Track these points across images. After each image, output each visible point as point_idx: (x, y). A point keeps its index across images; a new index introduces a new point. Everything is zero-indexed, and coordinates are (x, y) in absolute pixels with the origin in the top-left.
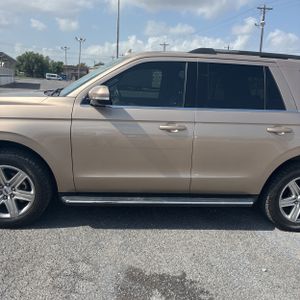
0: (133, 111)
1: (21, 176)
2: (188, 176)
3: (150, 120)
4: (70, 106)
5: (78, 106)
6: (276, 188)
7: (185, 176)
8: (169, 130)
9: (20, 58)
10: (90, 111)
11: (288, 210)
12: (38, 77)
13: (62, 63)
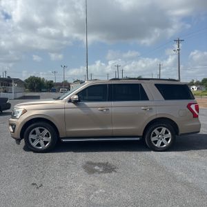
0: (88, 104)
1: (46, 131)
2: (111, 128)
3: (95, 107)
4: (63, 103)
5: (67, 103)
6: (149, 132)
7: (110, 128)
8: (102, 110)
9: (26, 81)
10: (72, 105)
11: (156, 142)
12: (37, 91)
13: (52, 81)
